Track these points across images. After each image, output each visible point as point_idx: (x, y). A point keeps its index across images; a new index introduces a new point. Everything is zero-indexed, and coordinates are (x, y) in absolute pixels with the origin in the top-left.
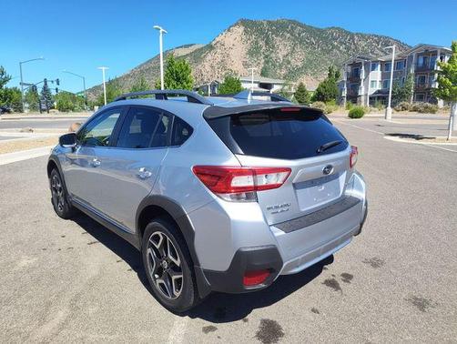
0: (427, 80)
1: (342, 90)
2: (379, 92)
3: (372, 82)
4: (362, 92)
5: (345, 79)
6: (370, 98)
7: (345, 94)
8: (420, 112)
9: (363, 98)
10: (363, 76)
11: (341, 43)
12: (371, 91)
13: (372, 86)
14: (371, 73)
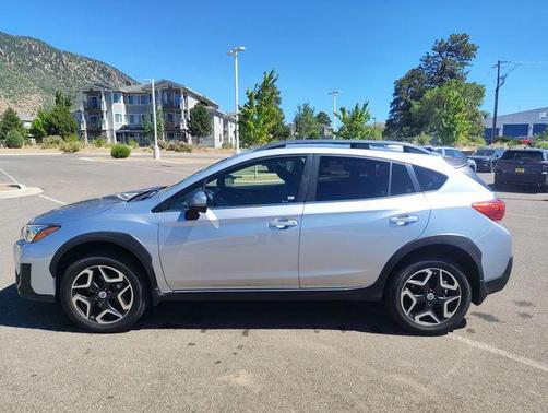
0: (175, 119)
1: (80, 123)
2: (125, 127)
3: (116, 116)
4: (106, 126)
5: (82, 109)
6: (117, 134)
7: (84, 127)
8: (177, 150)
9: (108, 134)
10: (104, 107)
11: (46, 61)
12: (117, 126)
13: (117, 121)
14: (114, 105)
